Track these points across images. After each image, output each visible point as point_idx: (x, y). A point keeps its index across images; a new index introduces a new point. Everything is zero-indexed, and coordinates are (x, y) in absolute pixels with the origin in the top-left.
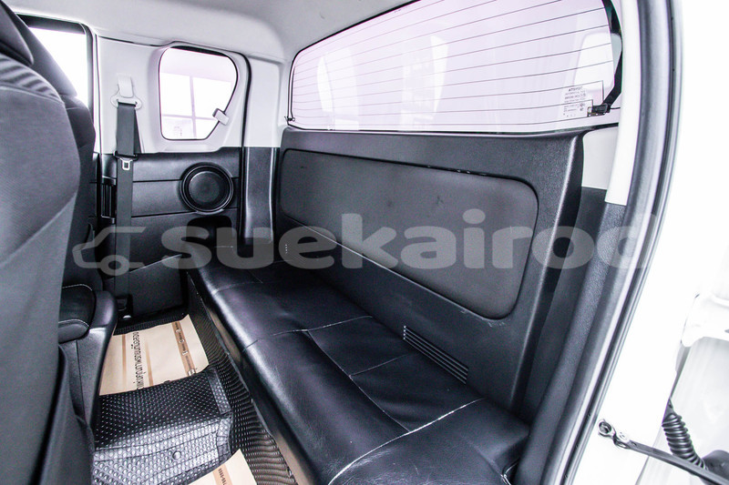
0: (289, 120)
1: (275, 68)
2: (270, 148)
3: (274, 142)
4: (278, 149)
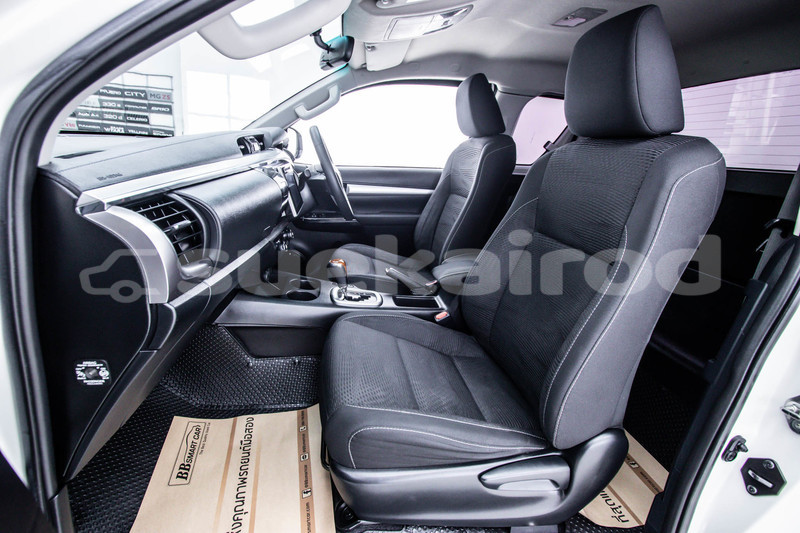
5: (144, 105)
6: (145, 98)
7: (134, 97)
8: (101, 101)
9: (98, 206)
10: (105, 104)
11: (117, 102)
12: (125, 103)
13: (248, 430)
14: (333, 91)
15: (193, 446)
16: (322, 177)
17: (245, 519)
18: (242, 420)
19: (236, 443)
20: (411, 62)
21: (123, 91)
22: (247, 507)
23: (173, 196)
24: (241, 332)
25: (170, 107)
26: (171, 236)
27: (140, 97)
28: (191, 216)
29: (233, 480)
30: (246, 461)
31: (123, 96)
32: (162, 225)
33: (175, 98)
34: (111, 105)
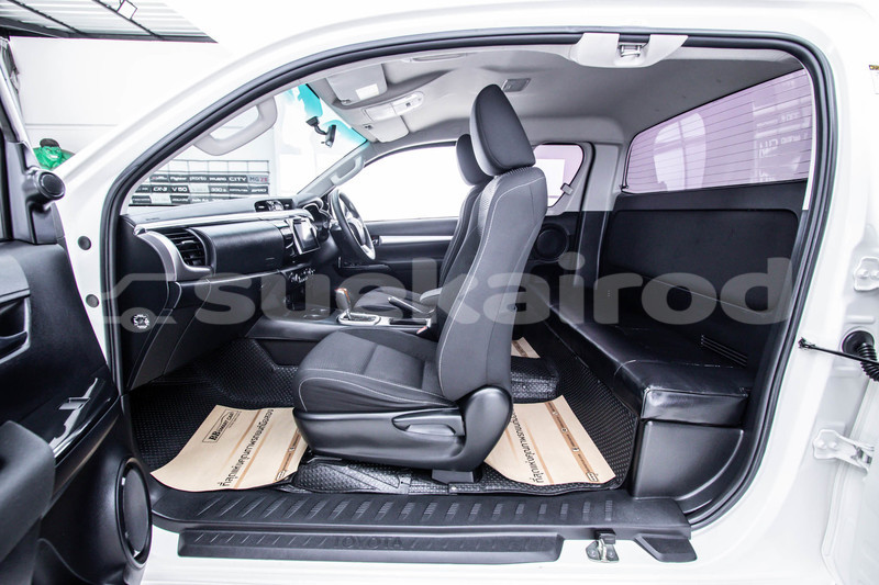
0: (623, 187)
1: (616, 149)
2: (603, 212)
3: (607, 207)
4: (610, 212)
5: (245, 188)
6: (246, 182)
7: (237, 182)
8: (210, 187)
9: (143, 231)
10: (214, 190)
11: (223, 187)
12: (230, 187)
13: (267, 417)
14: (358, 161)
15: (225, 423)
16: (340, 228)
17: (246, 462)
18: (265, 411)
19: (256, 423)
20: (418, 132)
21: (227, 177)
22: (250, 456)
23: (190, 231)
24: (267, 344)
25: (267, 188)
26: (180, 248)
27: (242, 181)
28: (195, 239)
29: (247, 441)
30: (259, 433)
31: (228, 181)
32: (175, 242)
33: (271, 180)
34: (218, 190)
